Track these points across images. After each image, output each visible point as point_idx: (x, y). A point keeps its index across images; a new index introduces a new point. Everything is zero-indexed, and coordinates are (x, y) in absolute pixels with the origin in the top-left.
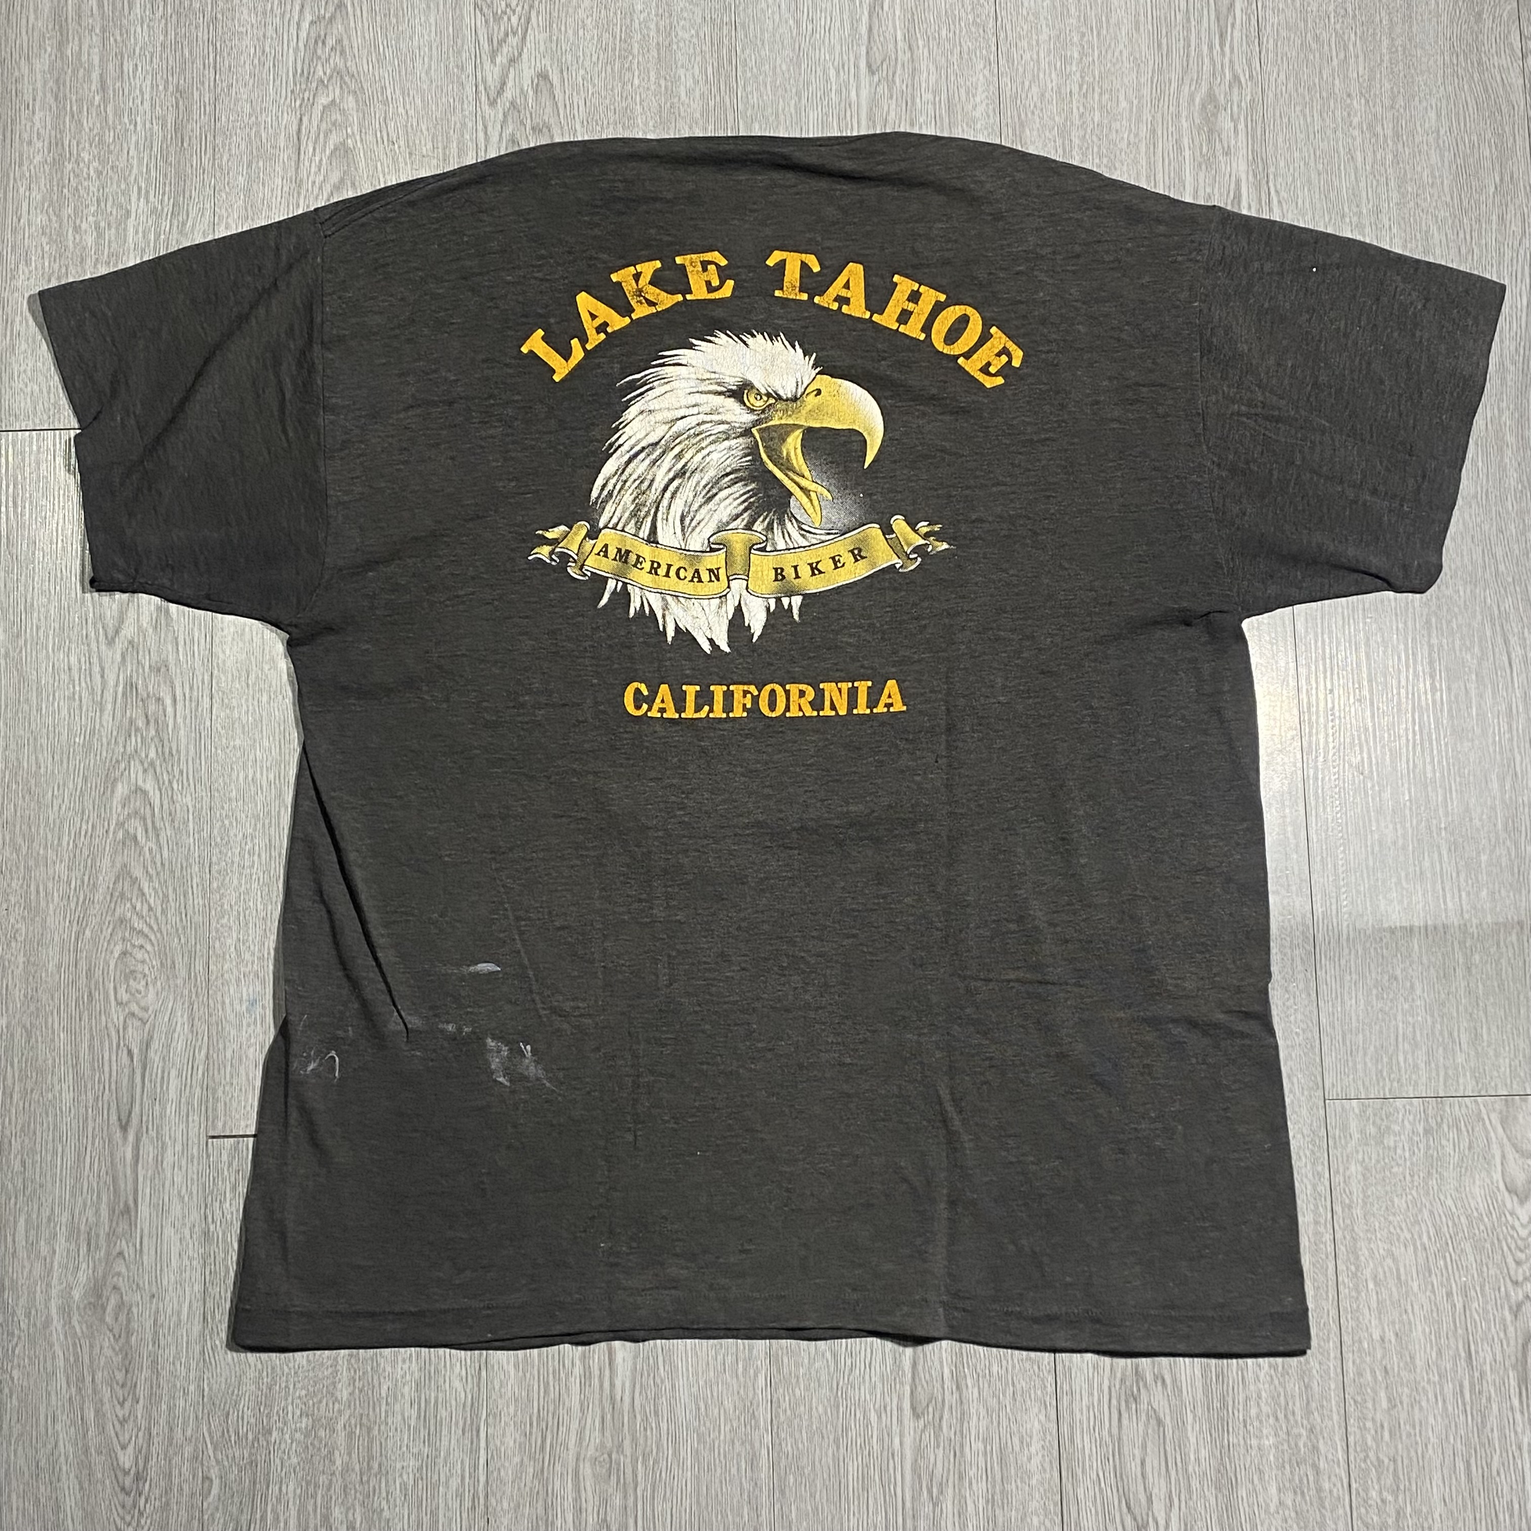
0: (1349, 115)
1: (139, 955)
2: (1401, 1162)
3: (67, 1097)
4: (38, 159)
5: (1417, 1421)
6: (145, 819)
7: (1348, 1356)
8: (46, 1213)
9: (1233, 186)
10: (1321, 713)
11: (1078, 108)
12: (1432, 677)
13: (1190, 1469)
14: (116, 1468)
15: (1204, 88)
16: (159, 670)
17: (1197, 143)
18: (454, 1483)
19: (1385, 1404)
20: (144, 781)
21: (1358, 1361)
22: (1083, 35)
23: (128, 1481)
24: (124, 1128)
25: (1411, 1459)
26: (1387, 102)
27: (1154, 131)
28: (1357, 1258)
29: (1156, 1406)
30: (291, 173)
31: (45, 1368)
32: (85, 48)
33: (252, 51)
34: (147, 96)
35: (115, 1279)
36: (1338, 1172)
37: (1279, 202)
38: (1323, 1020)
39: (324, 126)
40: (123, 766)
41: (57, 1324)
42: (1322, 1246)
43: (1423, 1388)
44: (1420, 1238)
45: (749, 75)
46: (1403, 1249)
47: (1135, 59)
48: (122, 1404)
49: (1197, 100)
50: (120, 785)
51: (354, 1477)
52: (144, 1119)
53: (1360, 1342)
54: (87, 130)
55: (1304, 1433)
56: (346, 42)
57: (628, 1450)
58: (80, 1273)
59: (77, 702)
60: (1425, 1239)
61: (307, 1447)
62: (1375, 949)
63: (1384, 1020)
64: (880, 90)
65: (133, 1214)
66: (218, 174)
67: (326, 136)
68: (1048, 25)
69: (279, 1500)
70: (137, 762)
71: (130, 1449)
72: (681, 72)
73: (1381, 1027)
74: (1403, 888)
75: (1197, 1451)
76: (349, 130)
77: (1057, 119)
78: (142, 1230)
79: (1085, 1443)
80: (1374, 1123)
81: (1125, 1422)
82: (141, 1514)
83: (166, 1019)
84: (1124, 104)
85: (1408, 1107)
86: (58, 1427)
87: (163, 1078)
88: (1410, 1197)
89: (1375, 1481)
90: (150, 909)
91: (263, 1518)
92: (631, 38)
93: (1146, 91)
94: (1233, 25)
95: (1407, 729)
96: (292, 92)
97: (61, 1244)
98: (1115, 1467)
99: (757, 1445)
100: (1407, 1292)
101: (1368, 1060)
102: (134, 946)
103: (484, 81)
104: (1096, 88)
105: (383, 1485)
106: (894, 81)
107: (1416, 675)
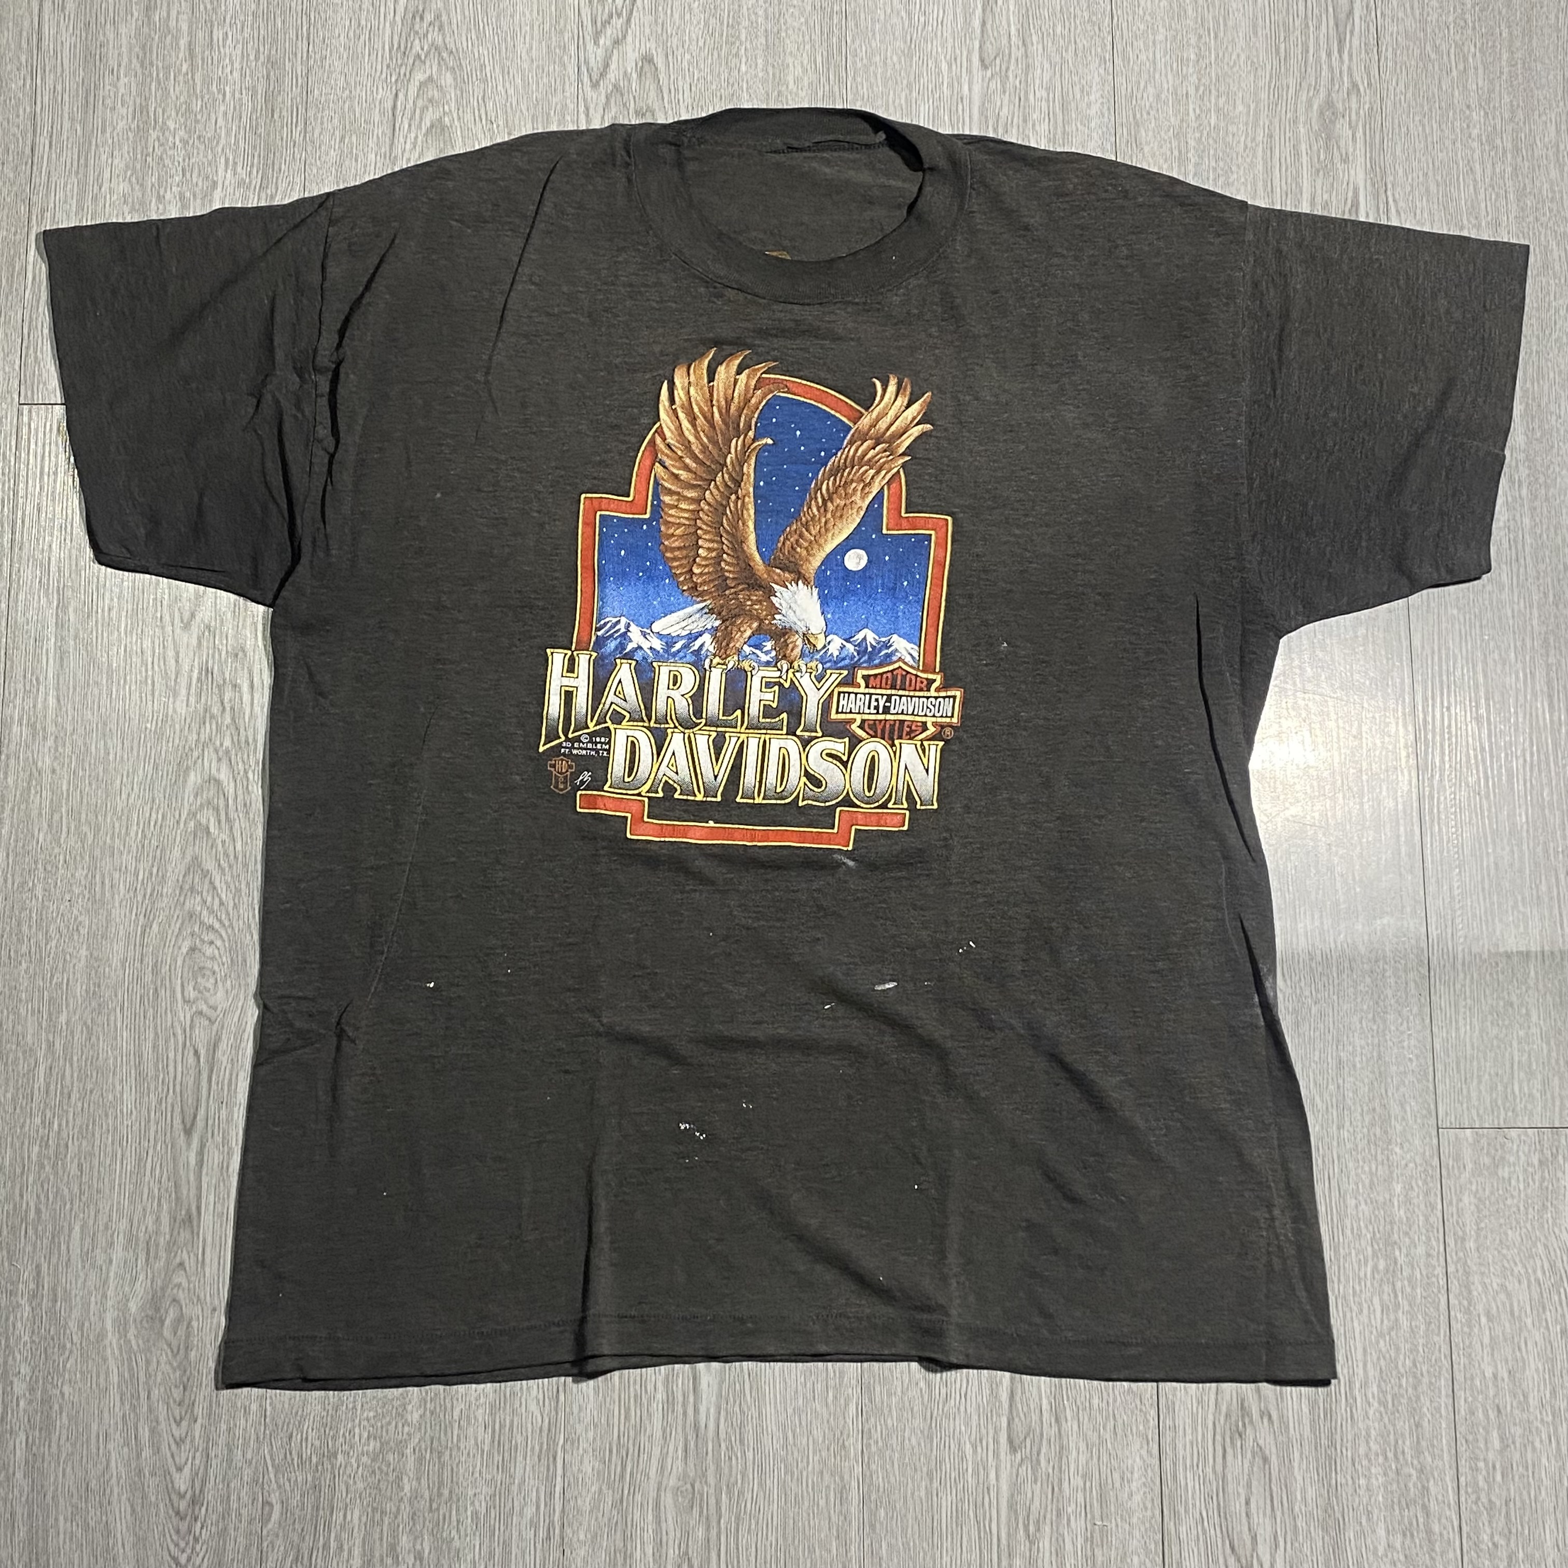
0: (1468, 126)
1: (209, 951)
2: (1516, 1193)
3: (129, 1098)
4: (121, 125)
5: (1530, 1462)
6: (218, 810)
7: (1460, 1394)
8: (103, 1219)
9: (1350, 194)
10: (1438, 730)
11: (1194, 110)
12: (1550, 697)
13: (1297, 1509)
14: (170, 1490)
15: (1322, 94)
16: (236, 655)
17: (1315, 148)
18: (530, 1511)
19: (1497, 1444)
20: (218, 770)
21: (1470, 1399)
22: (1200, 37)
23: (183, 1505)
24: (188, 1132)
25: (1523, 1502)
26: (1507, 116)
27: (1271, 136)
28: (1470, 1292)
29: (1261, 1442)
30: (385, 149)
31: (98, 1385)
32: (174, 14)
33: (347, 23)
34: (237, 65)
35: (175, 1291)
36: (1451, 1203)
37: (1398, 211)
38: (1437, 1046)
39: (420, 103)
40: (195, 754)
41: (112, 1338)
42: (1434, 1279)
43: (1537, 1428)
44: (1535, 1272)
45: (859, 65)
46: (1517, 1284)
47: (1252, 62)
48: (178, 1424)
49: (1315, 107)
50: (192, 774)
51: (423, 1504)
52: (210, 1122)
53: (1472, 1379)
54: (174, 98)
55: (1413, 1472)
56: (444, 18)
57: (711, 1480)
58: (138, 1284)
59: (150, 687)
60: (1539, 1274)
61: (374, 1472)
62: (1491, 974)
63: (1499, 1047)
64: (993, 85)
65: (195, 1223)
66: (309, 149)
67: (422, 112)
68: (1164, 26)
69: (343, 1527)
70: (211, 750)
71: (187, 1470)
72: (790, 60)
73: (1496, 1054)
74: (1519, 912)
75: (1304, 1491)
76: (446, 107)
77: (1172, 120)
78: (204, 1240)
79: (1189, 1481)
80: (1488, 1153)
81: (1229, 1457)
82: (196, 1540)
83: (236, 1019)
84: (1240, 108)
85: (1523, 1137)
86: (111, 1446)
87: (230, 1080)
88: (1524, 1230)
89: (1486, 1524)
90: (221, 903)
91: (326, 1546)
92: (739, 24)
93: (1263, 95)
94: (1352, 33)
95: (1524, 750)
96: (388, 66)
97: (118, 1254)
98: (1219, 1504)
99: (846, 1477)
100: (1520, 1329)
101: (1482, 1088)
102: (203, 941)
103: (587, 62)
104: (1213, 91)
105: (454, 1512)
106: (1007, 77)
107: (1534, 694)
